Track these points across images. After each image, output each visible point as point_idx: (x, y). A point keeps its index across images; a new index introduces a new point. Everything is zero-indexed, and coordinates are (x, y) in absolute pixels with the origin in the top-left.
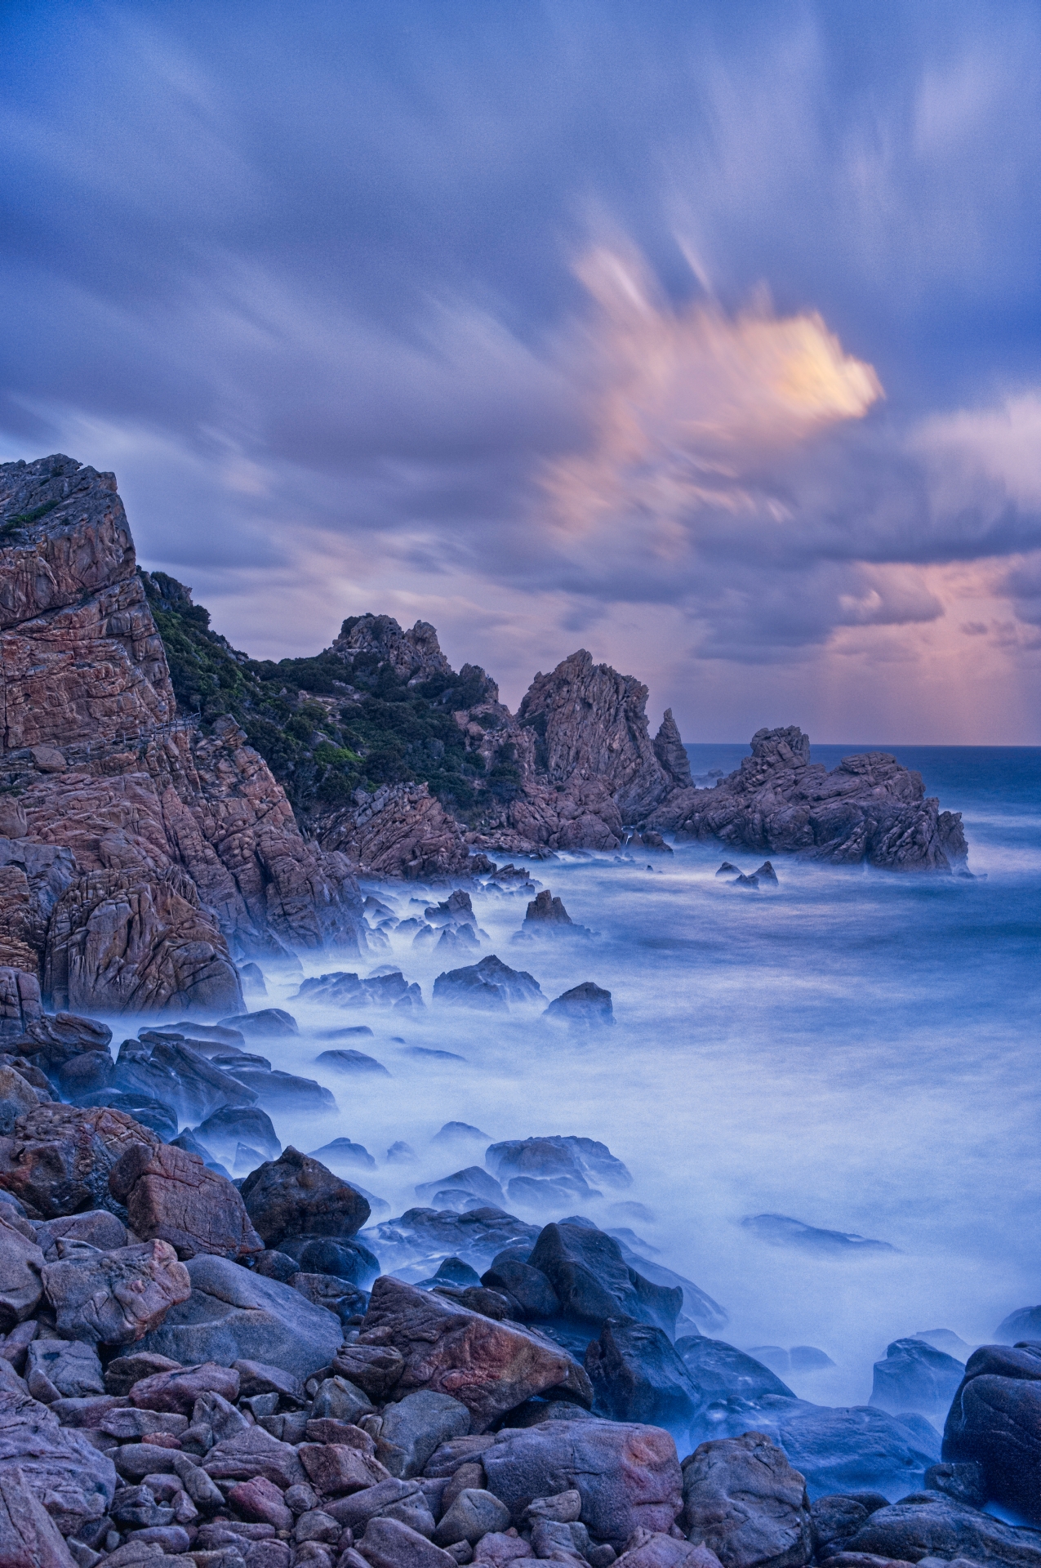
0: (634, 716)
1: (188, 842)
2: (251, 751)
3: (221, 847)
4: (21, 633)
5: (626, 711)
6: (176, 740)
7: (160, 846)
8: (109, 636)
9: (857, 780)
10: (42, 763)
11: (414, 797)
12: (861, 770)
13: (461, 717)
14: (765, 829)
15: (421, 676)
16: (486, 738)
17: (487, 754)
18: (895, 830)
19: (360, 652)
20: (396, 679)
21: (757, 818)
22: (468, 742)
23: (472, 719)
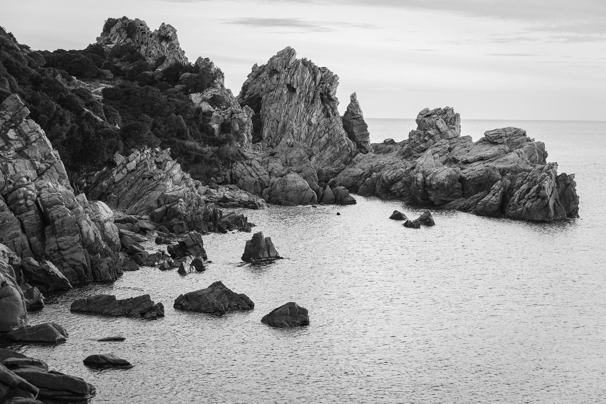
0: (328, 99)
2: (32, 123)
5: (321, 94)
11: (159, 160)
12: (499, 141)
13: (195, 98)
14: (426, 185)
15: (165, 65)
16: (215, 114)
17: (216, 126)
18: (524, 187)
19: (117, 46)
20: (145, 67)
21: (420, 177)
22: (201, 117)
23: (204, 100)
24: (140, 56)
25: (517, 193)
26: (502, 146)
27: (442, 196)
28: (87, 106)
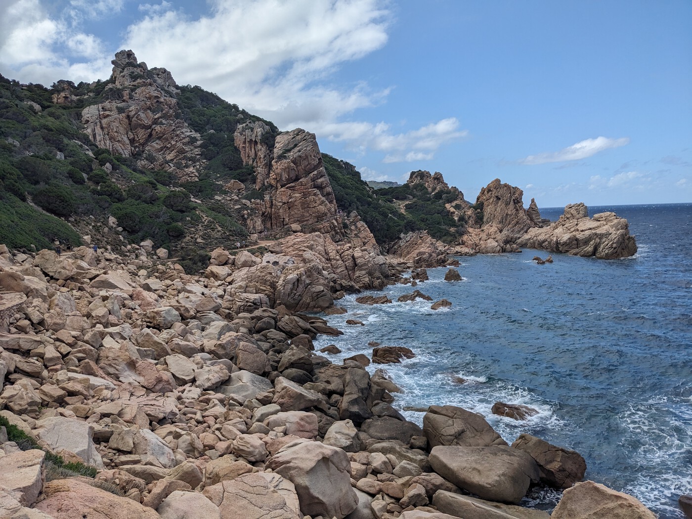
0: (518, 201)
1: (331, 254)
2: (362, 222)
3: (342, 255)
4: (287, 188)
5: (514, 200)
6: (336, 220)
7: (323, 256)
8: (314, 188)
9: (599, 223)
10: (294, 229)
11: (421, 236)
12: (601, 219)
13: (448, 206)
14: (557, 243)
15: (436, 191)
16: (456, 213)
17: (456, 219)
18: (606, 243)
19: (416, 184)
20: (427, 193)
21: (555, 239)
22: (450, 214)
23: (452, 206)
24: (425, 188)
25: (602, 246)
26: (602, 222)
27: (566, 248)
28: (391, 213)
